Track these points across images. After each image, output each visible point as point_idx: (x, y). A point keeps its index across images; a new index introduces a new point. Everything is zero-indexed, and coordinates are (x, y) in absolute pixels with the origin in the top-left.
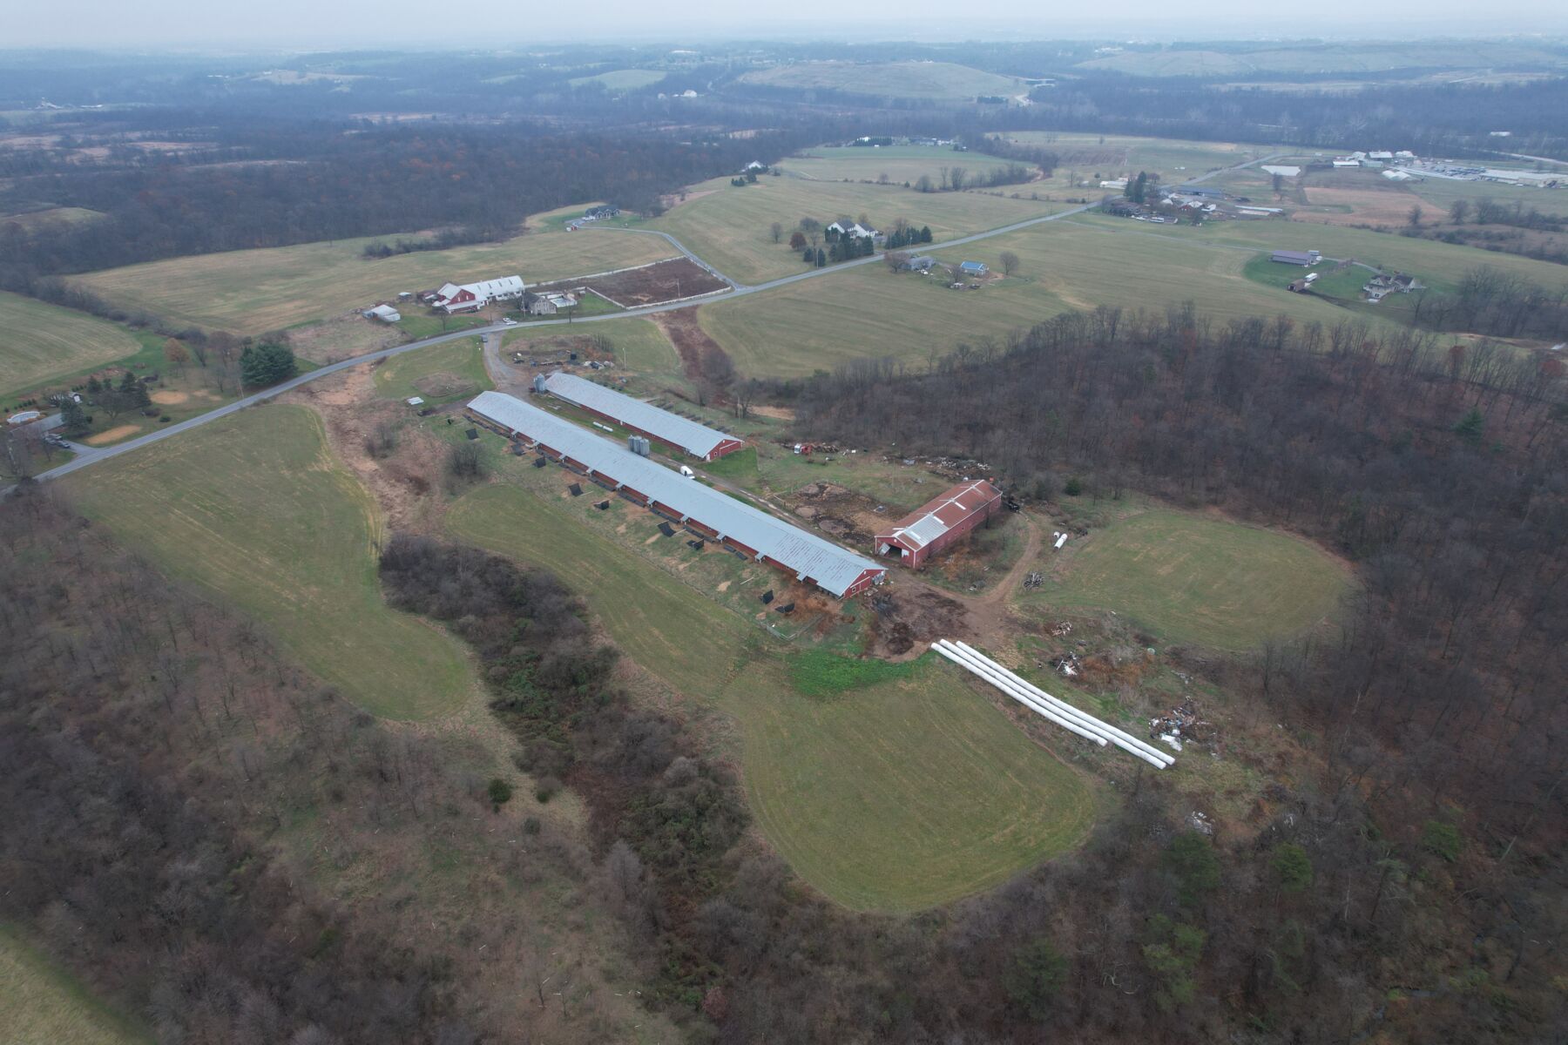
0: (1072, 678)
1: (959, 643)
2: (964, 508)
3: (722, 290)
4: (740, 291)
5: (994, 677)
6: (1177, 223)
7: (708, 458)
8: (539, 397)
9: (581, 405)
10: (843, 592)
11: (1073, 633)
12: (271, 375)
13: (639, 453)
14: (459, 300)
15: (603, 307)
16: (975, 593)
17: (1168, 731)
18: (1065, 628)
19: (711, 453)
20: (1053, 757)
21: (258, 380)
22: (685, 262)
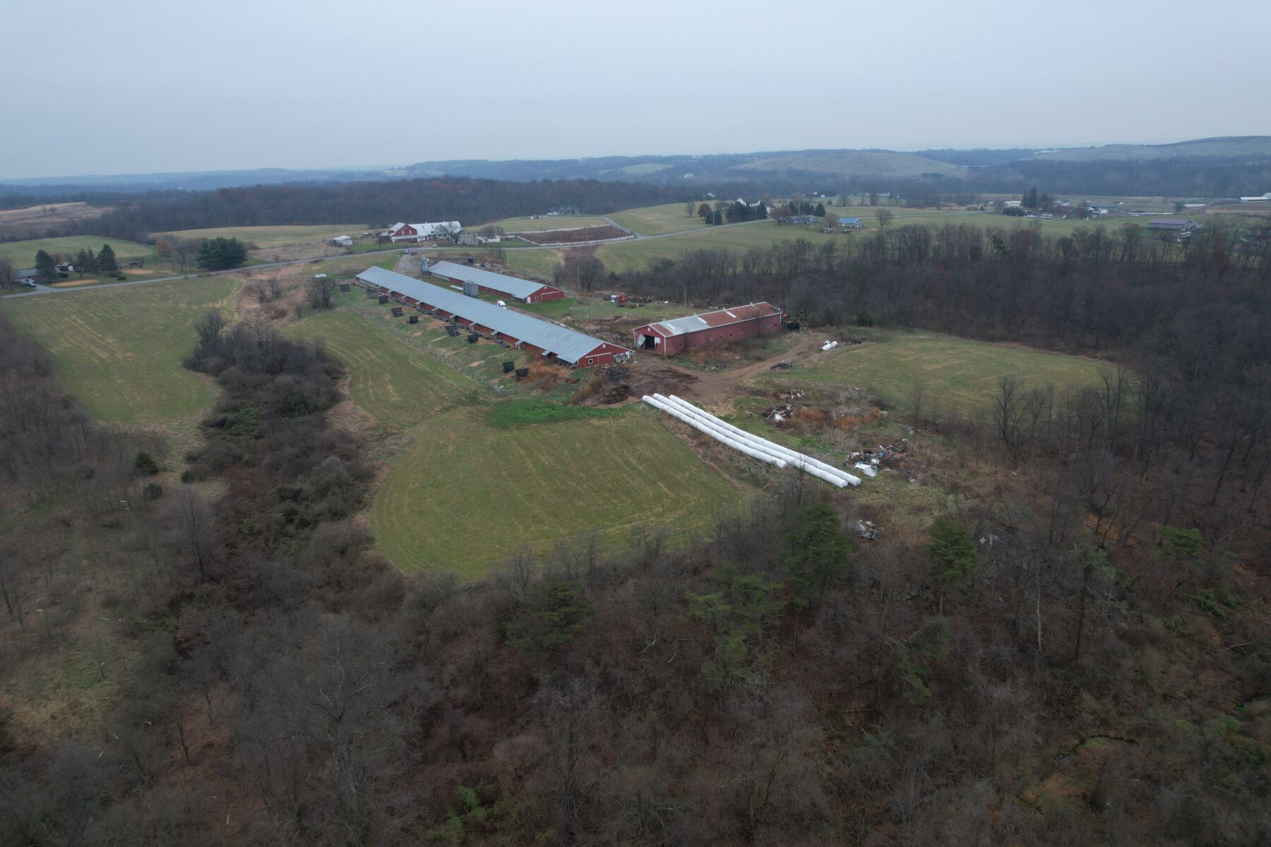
0: (780, 424)
1: (672, 396)
2: (734, 316)
3: (626, 237)
4: (640, 238)
5: (694, 418)
6: (1066, 218)
7: (529, 300)
8: (427, 276)
9: (450, 278)
10: (577, 360)
11: (805, 398)
12: (221, 260)
13: (469, 295)
14: (403, 233)
15: (521, 244)
16: (716, 371)
17: (866, 460)
18: (795, 394)
19: (532, 296)
22: (611, 227)
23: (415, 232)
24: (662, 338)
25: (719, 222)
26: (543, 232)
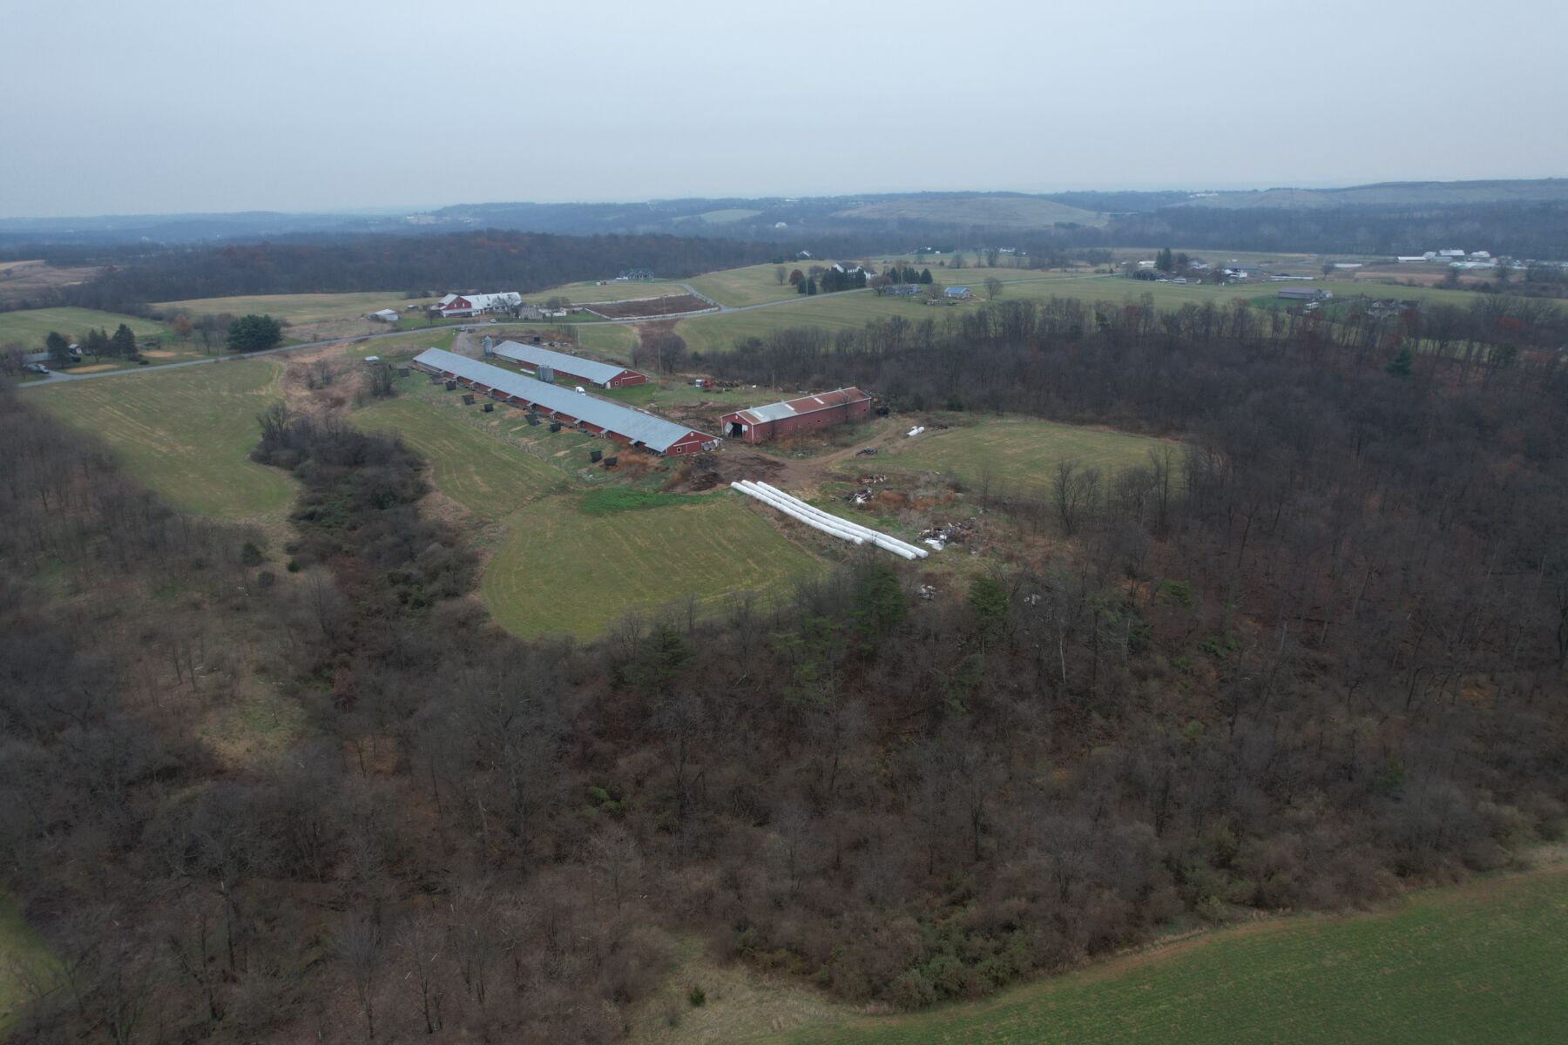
0: (861, 507)
1: (760, 483)
2: (822, 403)
3: (709, 310)
4: (725, 310)
6: (1201, 284)
7: (609, 386)
8: (491, 358)
9: (518, 361)
10: (666, 448)
11: (887, 482)
13: (544, 381)
14: (455, 306)
15: (590, 318)
16: (802, 457)
17: (935, 536)
18: (877, 479)
19: (612, 381)
20: (802, 551)
21: (240, 343)
22: (691, 297)
23: (468, 305)
24: (749, 425)
25: (812, 291)
26: (614, 302)
